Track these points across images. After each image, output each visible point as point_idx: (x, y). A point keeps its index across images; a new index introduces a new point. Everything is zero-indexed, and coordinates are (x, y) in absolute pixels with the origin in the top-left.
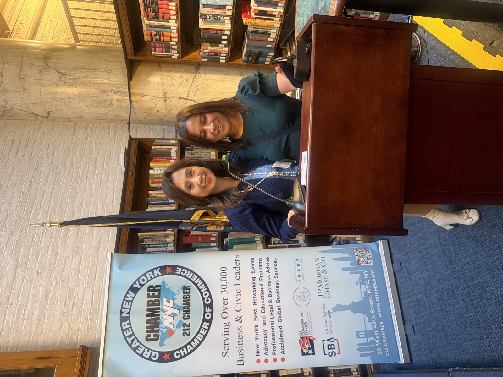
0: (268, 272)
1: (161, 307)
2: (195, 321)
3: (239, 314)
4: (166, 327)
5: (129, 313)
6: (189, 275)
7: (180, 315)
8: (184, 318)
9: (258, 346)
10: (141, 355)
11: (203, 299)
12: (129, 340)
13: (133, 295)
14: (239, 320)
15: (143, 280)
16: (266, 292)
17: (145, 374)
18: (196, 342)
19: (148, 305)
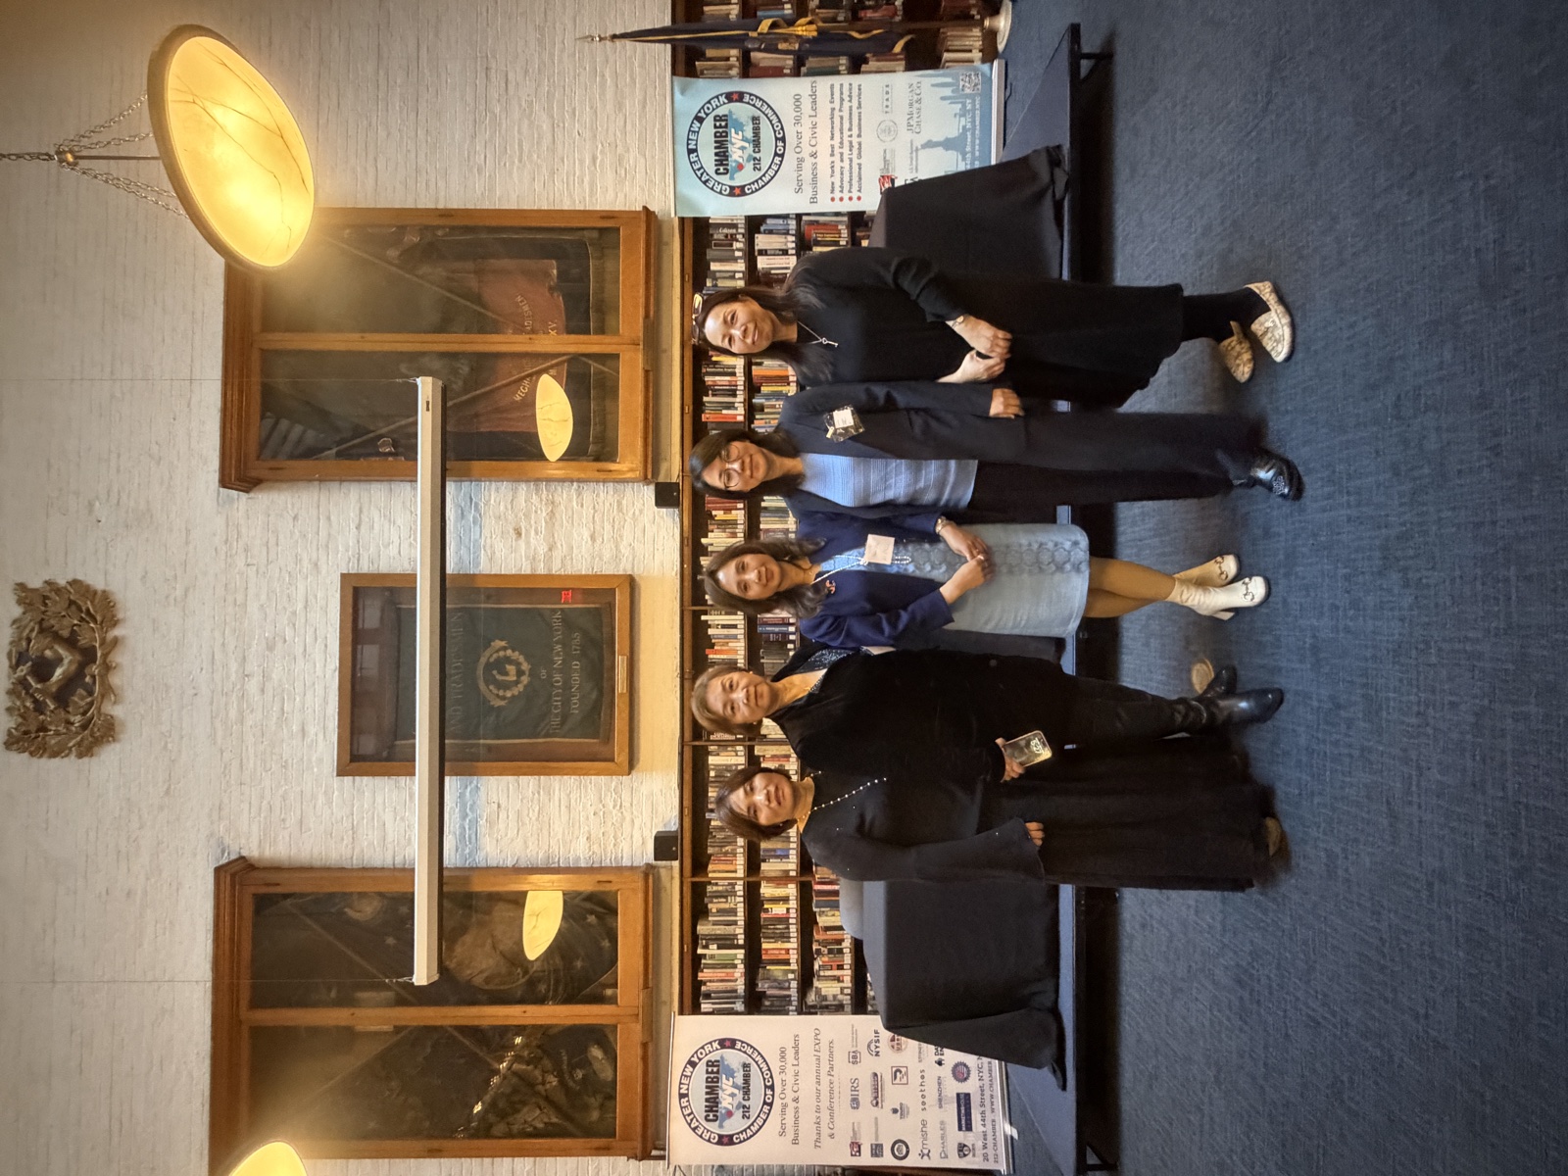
0: (850, 101)
1: (729, 139)
2: (766, 156)
3: (814, 150)
4: (735, 161)
5: (696, 145)
6: (759, 104)
7: (750, 148)
8: (754, 151)
9: (833, 183)
10: (712, 189)
11: (775, 131)
12: (699, 173)
13: (699, 125)
14: (814, 155)
15: (708, 108)
16: (846, 126)
17: (716, 208)
18: (768, 177)
19: (716, 136)
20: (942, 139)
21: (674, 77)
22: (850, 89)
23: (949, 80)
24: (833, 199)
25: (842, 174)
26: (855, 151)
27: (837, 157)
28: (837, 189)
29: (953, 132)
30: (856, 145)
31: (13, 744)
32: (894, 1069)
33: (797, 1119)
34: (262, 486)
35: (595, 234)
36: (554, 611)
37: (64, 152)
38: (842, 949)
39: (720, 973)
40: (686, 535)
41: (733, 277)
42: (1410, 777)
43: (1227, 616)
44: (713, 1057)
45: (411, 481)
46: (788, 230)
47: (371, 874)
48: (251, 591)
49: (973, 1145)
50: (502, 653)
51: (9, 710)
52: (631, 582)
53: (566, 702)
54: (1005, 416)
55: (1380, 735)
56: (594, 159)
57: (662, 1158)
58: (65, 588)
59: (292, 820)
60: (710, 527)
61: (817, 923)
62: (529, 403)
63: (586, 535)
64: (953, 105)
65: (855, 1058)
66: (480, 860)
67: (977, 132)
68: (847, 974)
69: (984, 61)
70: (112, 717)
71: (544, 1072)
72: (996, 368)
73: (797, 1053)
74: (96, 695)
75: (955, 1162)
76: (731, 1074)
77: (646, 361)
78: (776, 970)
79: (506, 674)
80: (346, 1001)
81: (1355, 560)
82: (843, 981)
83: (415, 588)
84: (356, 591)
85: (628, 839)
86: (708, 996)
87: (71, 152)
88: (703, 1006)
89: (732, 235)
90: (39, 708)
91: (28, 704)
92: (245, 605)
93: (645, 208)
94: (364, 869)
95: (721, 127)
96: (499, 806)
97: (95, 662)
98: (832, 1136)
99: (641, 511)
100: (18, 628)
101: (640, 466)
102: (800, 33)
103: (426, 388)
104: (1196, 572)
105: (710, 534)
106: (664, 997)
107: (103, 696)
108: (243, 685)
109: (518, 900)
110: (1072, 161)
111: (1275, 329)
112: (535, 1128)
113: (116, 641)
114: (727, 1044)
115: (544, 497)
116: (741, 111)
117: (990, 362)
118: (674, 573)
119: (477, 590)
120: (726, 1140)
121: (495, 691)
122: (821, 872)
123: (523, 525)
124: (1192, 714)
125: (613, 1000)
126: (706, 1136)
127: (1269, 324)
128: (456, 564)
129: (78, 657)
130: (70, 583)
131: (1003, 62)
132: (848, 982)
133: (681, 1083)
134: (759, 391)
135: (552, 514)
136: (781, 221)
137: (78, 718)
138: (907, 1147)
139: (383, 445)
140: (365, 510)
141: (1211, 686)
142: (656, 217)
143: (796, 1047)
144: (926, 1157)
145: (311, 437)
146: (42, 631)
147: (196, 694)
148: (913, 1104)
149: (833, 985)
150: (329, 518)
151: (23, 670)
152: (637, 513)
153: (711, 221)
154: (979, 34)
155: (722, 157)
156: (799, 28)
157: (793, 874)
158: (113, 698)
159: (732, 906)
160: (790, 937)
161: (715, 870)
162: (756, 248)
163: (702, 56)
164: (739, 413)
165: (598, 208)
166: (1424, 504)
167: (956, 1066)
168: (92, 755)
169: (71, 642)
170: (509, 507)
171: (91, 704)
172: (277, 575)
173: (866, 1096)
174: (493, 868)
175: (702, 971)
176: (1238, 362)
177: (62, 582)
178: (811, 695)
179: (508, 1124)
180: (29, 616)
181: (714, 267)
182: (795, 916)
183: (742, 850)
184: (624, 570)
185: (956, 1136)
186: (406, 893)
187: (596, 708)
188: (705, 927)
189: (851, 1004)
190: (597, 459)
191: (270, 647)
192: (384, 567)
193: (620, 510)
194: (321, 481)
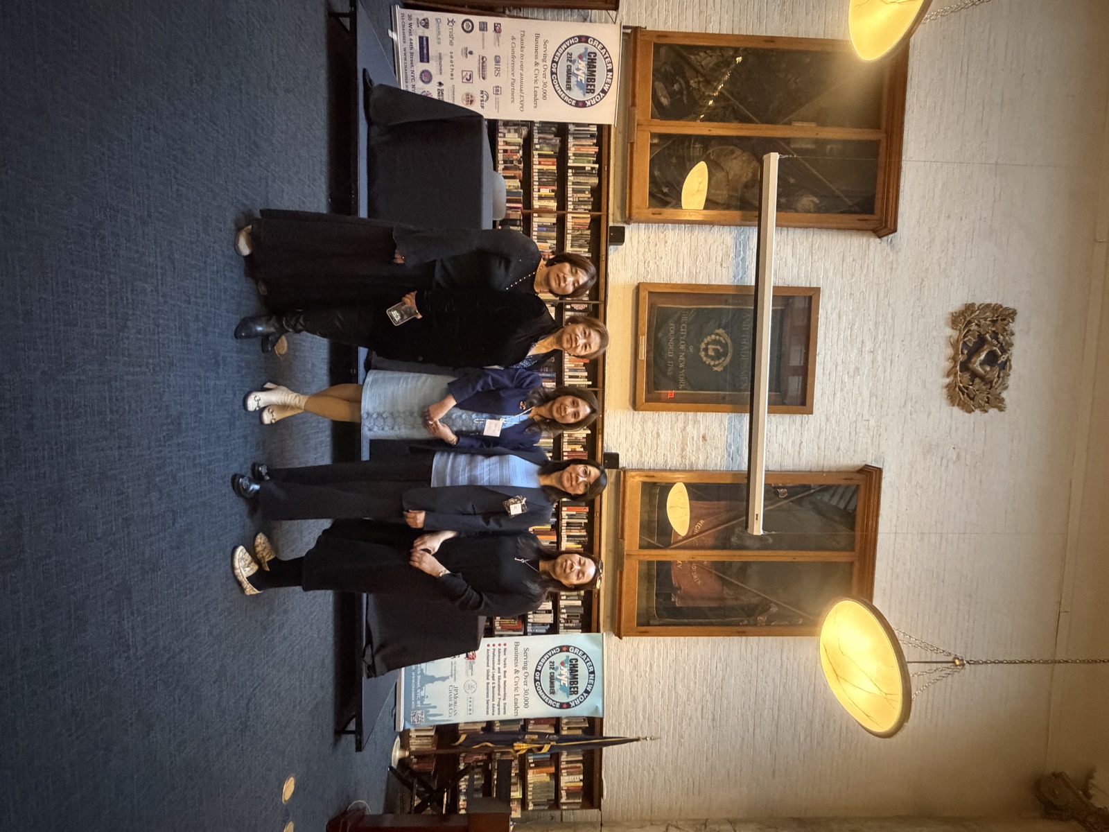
0: (493, 704)
1: (569, 681)
2: (546, 671)
3: (516, 675)
4: (565, 667)
5: (589, 677)
6: (550, 702)
7: (556, 675)
8: (554, 673)
9: (505, 654)
10: (580, 650)
11: (541, 685)
12: (588, 659)
13: (587, 688)
14: (517, 671)
15: (582, 698)
16: (496, 689)
17: (577, 639)
18: (545, 658)
19: (577, 682)
20: (436, 683)
21: (601, 716)
22: (493, 711)
23: (431, 718)
24: (505, 645)
25: (499, 660)
26: (491, 674)
27: (502, 671)
28: (502, 651)
29: (429, 687)
30: (490, 678)
31: (1012, 313)
32: (471, 81)
33: (536, 51)
34: (858, 469)
35: (651, 622)
36: (683, 389)
37: (960, 665)
38: (504, 163)
39: (584, 150)
40: (600, 436)
41: (567, 596)
42: (162, 284)
43: (268, 385)
44: (590, 96)
45: (768, 471)
46: (532, 625)
47: (801, 224)
48: (867, 404)
49: (418, 27)
50: (717, 362)
51: (1012, 334)
52: (635, 405)
53: (677, 331)
54: (415, 511)
55: (179, 311)
56: (651, 667)
57: (625, 27)
58: (976, 408)
59: (849, 260)
60: (584, 440)
61: (520, 181)
62: (694, 518)
63: (662, 436)
64: (429, 703)
65: (497, 90)
66: (734, 231)
67: (413, 687)
68: (501, 146)
69: (409, 731)
70: (953, 328)
71: (699, 90)
72: (419, 543)
73: (535, 96)
74: (961, 342)
75: (431, 15)
76: (579, 84)
77: (622, 545)
78: (547, 151)
79: (713, 349)
80: (821, 143)
81: (195, 422)
82: (504, 141)
83: (769, 404)
84: (803, 403)
85: (641, 241)
86: (592, 136)
87: (957, 666)
88: (596, 129)
89: (568, 622)
90: (995, 335)
91: (1001, 337)
92: (871, 396)
93: (621, 638)
94: (806, 227)
95: (574, 688)
96: (721, 265)
97: (961, 363)
98: (513, 38)
99: (628, 451)
100: (1005, 384)
101: (627, 478)
102: (524, 745)
103: (758, 529)
104: (288, 414)
105: (585, 436)
106: (620, 136)
107: (958, 341)
108: (875, 345)
109: (710, 203)
110: (361, 669)
111: (244, 566)
112: (705, 52)
113: (948, 375)
114: (580, 104)
115: (687, 461)
116: (561, 697)
117: (423, 547)
118: (608, 411)
119: (731, 402)
120: (583, 39)
121: (722, 339)
122: (517, 215)
123: (701, 443)
124: (293, 323)
125: (653, 135)
126: (596, 43)
127: (248, 569)
128: (743, 419)
129: (970, 365)
130: (973, 411)
131: (397, 730)
132: (501, 141)
133: (612, 79)
134: (552, 526)
135: (683, 450)
136: (537, 631)
137: (972, 329)
138: (463, 27)
139: (785, 493)
140: (797, 453)
141: (277, 340)
142: (614, 633)
143: (536, 100)
144: (450, 20)
145: (826, 497)
146: (991, 382)
147: (903, 341)
148: (458, 56)
149: (510, 139)
150: (819, 449)
151: (1002, 359)
152: (630, 450)
153: (580, 631)
154: (411, 747)
155: (573, 670)
156: (524, 747)
157: (535, 215)
158: (952, 341)
159: (575, 195)
160: (538, 172)
161: (586, 219)
162: (552, 615)
163: (585, 730)
164: (565, 512)
165: (649, 638)
166: (158, 458)
167: (429, 81)
168: (966, 304)
169: (974, 375)
170: (709, 455)
171: (965, 337)
172: (851, 414)
173: (490, 65)
174: (727, 225)
175: (596, 152)
176: (264, 545)
177: (977, 412)
178: (536, 341)
179: (722, 56)
180: (998, 391)
181: (579, 603)
182: (534, 187)
183: (568, 231)
184: (639, 414)
185: (429, 33)
186: (780, 211)
187: (658, 328)
188: (593, 181)
189: (498, 126)
190: (655, 484)
191: (857, 369)
192: (787, 417)
193: (641, 451)
194: (823, 472)
